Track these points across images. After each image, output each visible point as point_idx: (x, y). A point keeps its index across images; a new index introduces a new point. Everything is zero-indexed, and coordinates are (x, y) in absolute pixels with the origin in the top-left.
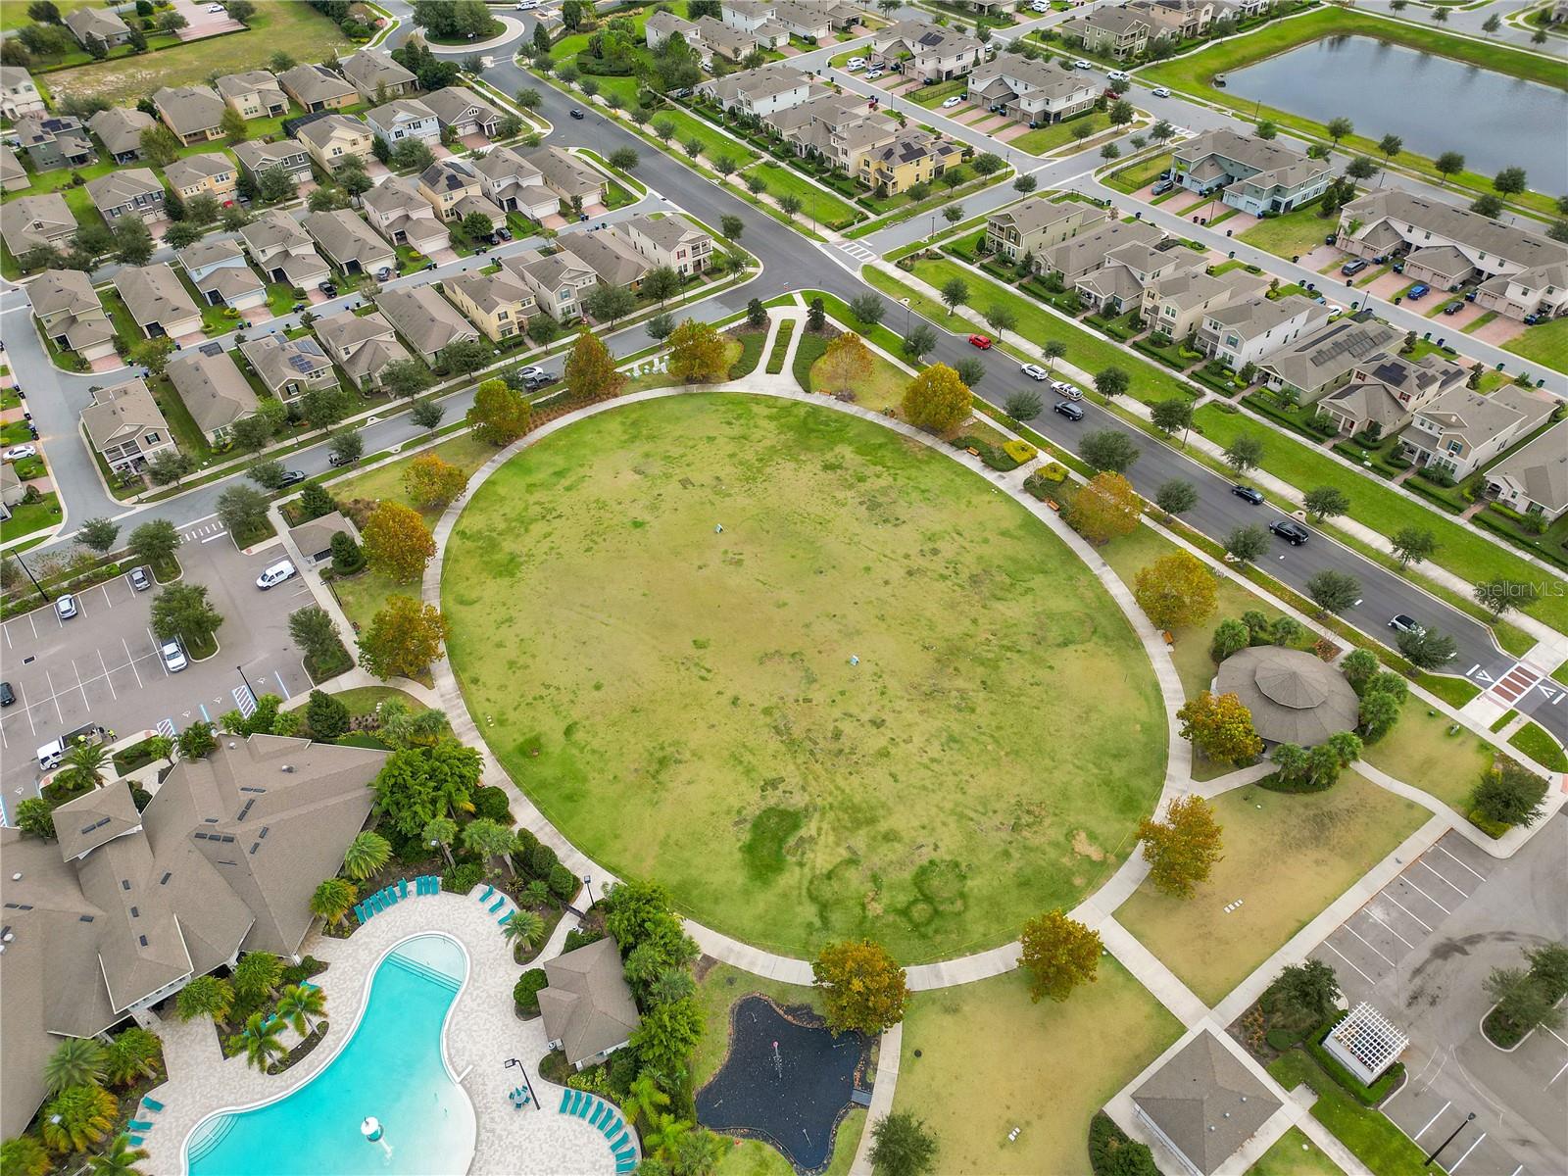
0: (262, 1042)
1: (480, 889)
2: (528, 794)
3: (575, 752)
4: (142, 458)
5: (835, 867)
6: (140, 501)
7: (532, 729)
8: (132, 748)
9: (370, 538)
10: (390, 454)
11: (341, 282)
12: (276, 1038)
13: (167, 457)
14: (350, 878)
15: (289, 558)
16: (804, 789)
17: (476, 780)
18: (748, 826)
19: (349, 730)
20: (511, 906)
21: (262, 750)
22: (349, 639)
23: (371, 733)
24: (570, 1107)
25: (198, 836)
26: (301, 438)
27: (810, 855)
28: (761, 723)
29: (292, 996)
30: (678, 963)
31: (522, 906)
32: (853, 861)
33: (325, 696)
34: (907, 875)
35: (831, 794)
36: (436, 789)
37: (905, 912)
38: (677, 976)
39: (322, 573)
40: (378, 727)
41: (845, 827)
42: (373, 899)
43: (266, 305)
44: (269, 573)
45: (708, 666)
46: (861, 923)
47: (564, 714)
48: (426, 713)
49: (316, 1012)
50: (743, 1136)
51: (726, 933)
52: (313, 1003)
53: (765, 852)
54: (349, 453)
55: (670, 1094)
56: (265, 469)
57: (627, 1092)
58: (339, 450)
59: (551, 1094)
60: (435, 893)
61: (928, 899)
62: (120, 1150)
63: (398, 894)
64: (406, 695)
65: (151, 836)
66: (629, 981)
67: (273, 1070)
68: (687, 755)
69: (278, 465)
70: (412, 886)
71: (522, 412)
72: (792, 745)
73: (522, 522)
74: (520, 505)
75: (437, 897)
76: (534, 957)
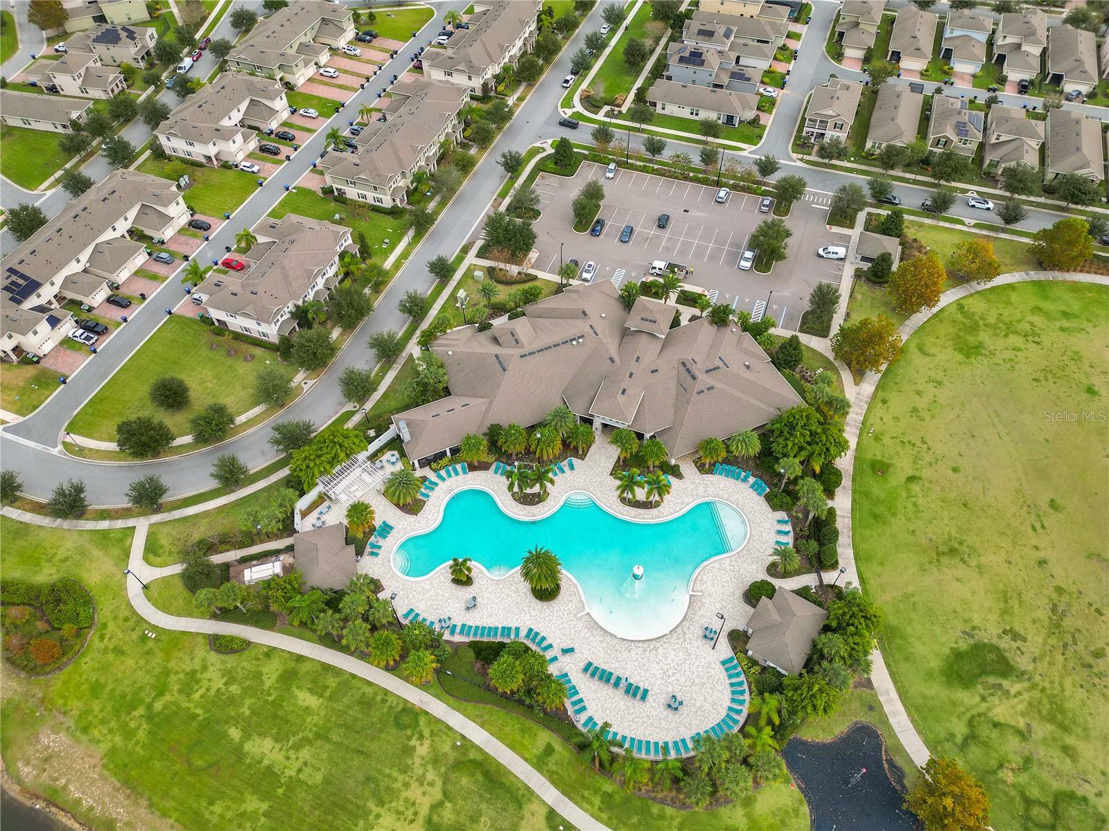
0: (629, 485)
1: (782, 515)
2: (854, 492)
3: (904, 494)
4: (823, 135)
5: (1006, 725)
6: (801, 160)
7: (891, 458)
8: (692, 293)
9: (903, 270)
10: (962, 223)
11: (1037, 85)
12: (636, 488)
13: (835, 143)
14: (727, 447)
15: (847, 248)
16: (1034, 660)
17: (834, 458)
18: (971, 641)
19: (793, 370)
20: (789, 540)
21: (745, 345)
22: (837, 321)
23: (803, 382)
24: (728, 665)
25: (683, 364)
26: (919, 178)
27: (996, 700)
28: (1047, 592)
29: (658, 478)
30: (851, 666)
31: (795, 546)
32: (1023, 735)
33: (798, 342)
34: (1056, 785)
35: (1052, 682)
36: (809, 444)
37: (1028, 802)
38: (844, 673)
39: (857, 270)
40: (809, 382)
41: (1040, 712)
42: (728, 467)
43: (974, 76)
44: (830, 249)
45: (1046, 524)
46: (989, 772)
47: (918, 466)
48: (840, 396)
49: (660, 495)
50: (799, 787)
51: (895, 682)
52: (662, 489)
53: (966, 667)
54: (938, 207)
55: (781, 720)
56: (882, 184)
57: (761, 693)
58: (935, 200)
59: (724, 649)
60: (759, 494)
61: (1055, 813)
62: (547, 472)
63: (742, 477)
64: (839, 376)
65: (665, 345)
66: (814, 644)
67: (623, 500)
68: (974, 563)
69: (890, 186)
70: (752, 480)
71: (1081, 254)
72: (1055, 627)
73: (1008, 328)
74: (1018, 315)
75: (758, 497)
76: (777, 577)
